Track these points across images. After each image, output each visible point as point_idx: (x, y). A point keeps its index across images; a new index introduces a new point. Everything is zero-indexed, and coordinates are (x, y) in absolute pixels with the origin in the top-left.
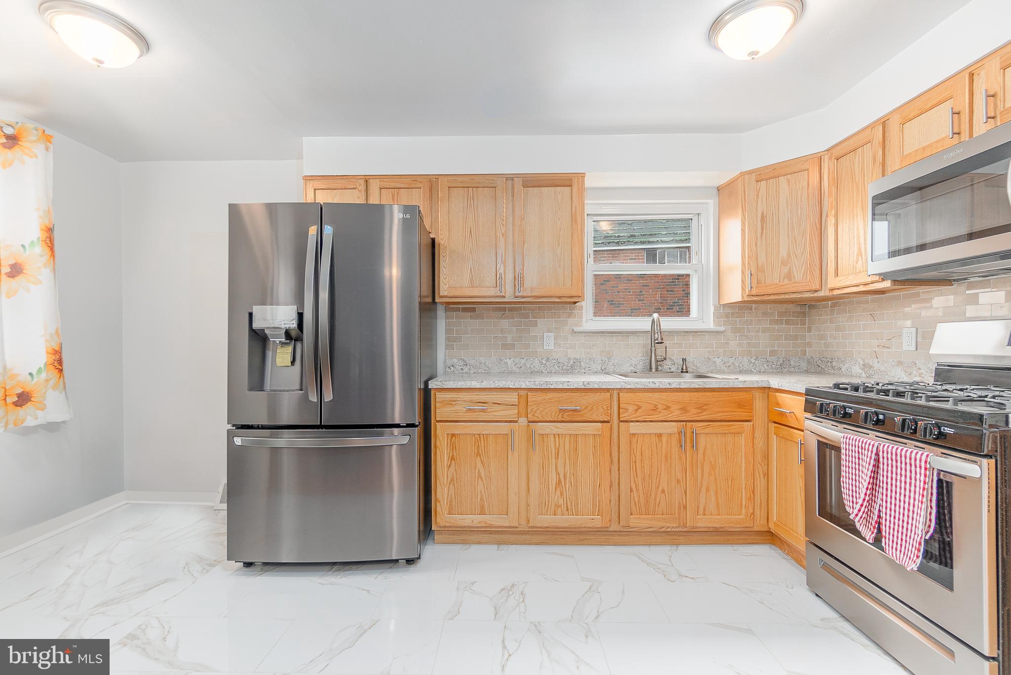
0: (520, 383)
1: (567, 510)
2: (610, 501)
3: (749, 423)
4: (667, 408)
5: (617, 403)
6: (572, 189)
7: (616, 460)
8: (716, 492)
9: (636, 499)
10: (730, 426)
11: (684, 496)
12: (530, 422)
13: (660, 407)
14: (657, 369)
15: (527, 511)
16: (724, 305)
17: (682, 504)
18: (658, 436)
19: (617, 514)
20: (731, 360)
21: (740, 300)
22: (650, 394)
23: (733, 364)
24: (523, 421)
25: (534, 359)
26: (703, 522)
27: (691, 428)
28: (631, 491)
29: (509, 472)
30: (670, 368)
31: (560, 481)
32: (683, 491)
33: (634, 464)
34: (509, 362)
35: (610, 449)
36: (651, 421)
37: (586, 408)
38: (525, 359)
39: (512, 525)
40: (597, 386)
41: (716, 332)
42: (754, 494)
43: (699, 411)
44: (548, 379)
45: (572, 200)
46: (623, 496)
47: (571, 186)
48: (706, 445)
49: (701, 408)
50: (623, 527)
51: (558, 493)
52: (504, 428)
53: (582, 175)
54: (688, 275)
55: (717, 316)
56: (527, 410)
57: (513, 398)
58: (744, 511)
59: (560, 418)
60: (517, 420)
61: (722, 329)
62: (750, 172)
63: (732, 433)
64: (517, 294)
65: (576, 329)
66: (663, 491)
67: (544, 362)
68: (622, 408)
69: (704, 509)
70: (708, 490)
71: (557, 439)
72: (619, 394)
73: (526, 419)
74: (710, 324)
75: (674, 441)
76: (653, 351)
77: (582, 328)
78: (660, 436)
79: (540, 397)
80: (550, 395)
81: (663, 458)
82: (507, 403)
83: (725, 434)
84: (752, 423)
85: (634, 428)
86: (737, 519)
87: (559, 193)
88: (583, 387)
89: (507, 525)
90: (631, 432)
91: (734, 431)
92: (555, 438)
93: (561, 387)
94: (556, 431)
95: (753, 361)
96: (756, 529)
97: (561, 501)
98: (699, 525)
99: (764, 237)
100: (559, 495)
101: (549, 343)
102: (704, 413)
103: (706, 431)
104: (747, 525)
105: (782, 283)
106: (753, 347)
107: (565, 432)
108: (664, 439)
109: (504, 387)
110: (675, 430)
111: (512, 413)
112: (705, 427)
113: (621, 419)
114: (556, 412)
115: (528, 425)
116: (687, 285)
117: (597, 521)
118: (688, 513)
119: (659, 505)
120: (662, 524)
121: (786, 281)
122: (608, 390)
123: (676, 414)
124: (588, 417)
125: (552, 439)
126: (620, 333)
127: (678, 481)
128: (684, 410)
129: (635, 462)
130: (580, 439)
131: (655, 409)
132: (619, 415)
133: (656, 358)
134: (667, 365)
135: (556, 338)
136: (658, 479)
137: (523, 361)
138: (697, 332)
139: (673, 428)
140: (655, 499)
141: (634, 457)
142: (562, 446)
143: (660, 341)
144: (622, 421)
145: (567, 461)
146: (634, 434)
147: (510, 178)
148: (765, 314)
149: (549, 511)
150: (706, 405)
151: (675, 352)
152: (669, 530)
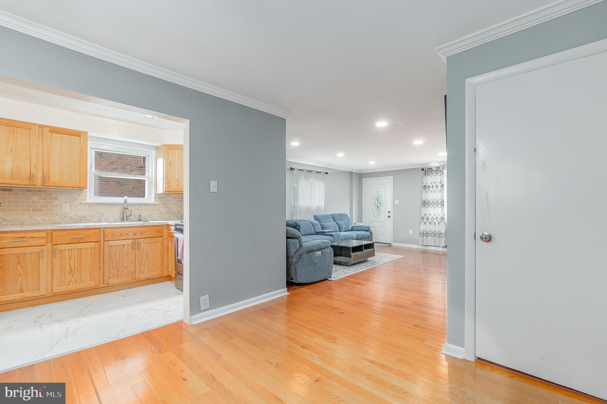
0: (48, 227)
1: (76, 282)
2: (99, 275)
3: (161, 238)
4: (127, 234)
5: (103, 234)
6: (80, 139)
7: (102, 257)
8: (148, 264)
9: (112, 272)
10: (154, 239)
11: (134, 268)
12: (54, 245)
13: (124, 234)
14: (127, 220)
15: (52, 286)
16: (159, 194)
17: (133, 271)
18: (123, 246)
19: (103, 280)
20: (161, 216)
21: (162, 193)
22: (120, 229)
23: (162, 217)
24: (49, 245)
25: (56, 216)
26: (142, 276)
27: (138, 241)
28: (110, 269)
29: (40, 269)
30: (134, 219)
31: (72, 270)
32: (134, 266)
33: (111, 258)
34: (38, 218)
35: (99, 253)
36: (120, 240)
37: (87, 236)
38: (50, 217)
39: (42, 294)
40: (92, 227)
41: (155, 204)
42: (163, 263)
43: (141, 234)
44: (65, 225)
45: (80, 143)
46: (106, 272)
47: (80, 136)
48: (144, 247)
49: (142, 233)
50: (106, 284)
51: (71, 275)
52: (38, 249)
53: (87, 133)
54: (145, 180)
55: (155, 198)
56: (52, 239)
57: (44, 234)
58: (159, 270)
59: (72, 242)
60: (45, 244)
61: (157, 203)
62: (166, 145)
63: (155, 242)
64: (45, 184)
65: (82, 202)
66: (125, 267)
67: (62, 218)
68: (105, 236)
69: (143, 271)
70: (145, 264)
71: (70, 251)
72: (104, 230)
73: (51, 244)
74: (153, 201)
75: (130, 247)
76: (125, 212)
77: (87, 201)
78: (124, 245)
79: (59, 233)
80: (66, 232)
81: (125, 254)
82: (39, 237)
83: (152, 242)
84: (162, 238)
85: (111, 243)
86: (156, 273)
87: (73, 139)
88: (85, 228)
89: (39, 295)
90: (110, 245)
91: (155, 241)
92: (69, 251)
93: (72, 228)
94: (69, 248)
95: (170, 216)
96: (164, 276)
97: (72, 279)
98: (141, 278)
99: (170, 170)
100: (71, 276)
101: (66, 208)
102: (143, 235)
103: (145, 242)
104: (160, 274)
105: (176, 188)
106: (171, 210)
107: (75, 248)
108: (126, 247)
109: (38, 229)
110: (131, 243)
111: (43, 241)
112: (143, 241)
113: (105, 240)
114: (70, 239)
115: (53, 247)
116: (144, 184)
117: (93, 284)
118: (136, 274)
119: (123, 273)
120: (125, 280)
121: (178, 187)
122: (98, 228)
123: (131, 236)
124: (88, 240)
125: (67, 252)
126: (108, 204)
127: (132, 262)
128: (135, 234)
129: (112, 257)
130: (83, 251)
131: (122, 235)
132: (104, 239)
133: (126, 215)
134: (132, 218)
135: (70, 206)
136: (123, 263)
137: (48, 218)
138: (147, 204)
139: (130, 242)
140: (121, 271)
141: (111, 255)
142: (73, 254)
143: (127, 208)
144: (105, 241)
145: (76, 261)
146: (112, 246)
147: (41, 127)
148: (175, 198)
149: (65, 284)
150: (144, 232)
151: (135, 213)
152: (128, 282)
